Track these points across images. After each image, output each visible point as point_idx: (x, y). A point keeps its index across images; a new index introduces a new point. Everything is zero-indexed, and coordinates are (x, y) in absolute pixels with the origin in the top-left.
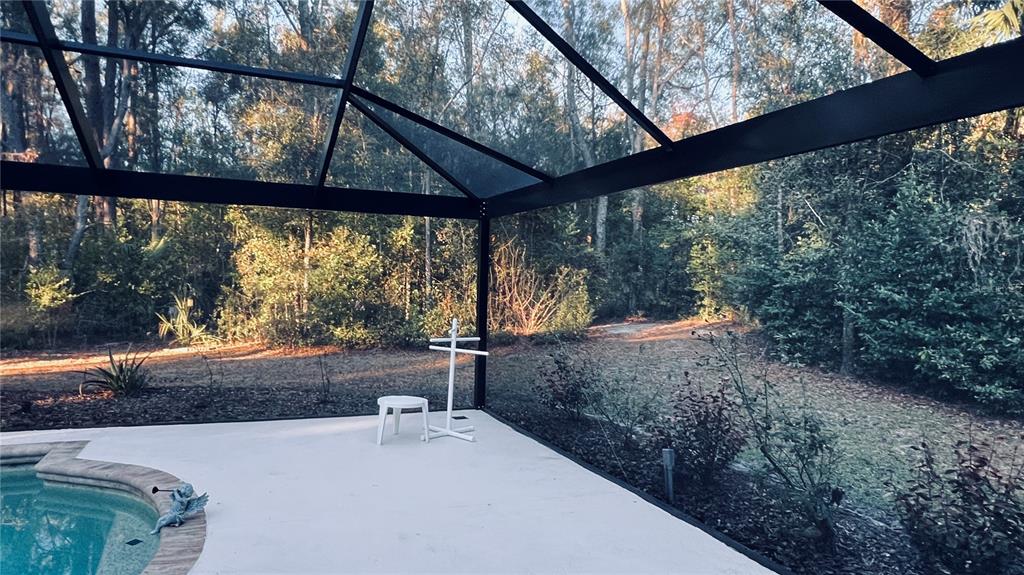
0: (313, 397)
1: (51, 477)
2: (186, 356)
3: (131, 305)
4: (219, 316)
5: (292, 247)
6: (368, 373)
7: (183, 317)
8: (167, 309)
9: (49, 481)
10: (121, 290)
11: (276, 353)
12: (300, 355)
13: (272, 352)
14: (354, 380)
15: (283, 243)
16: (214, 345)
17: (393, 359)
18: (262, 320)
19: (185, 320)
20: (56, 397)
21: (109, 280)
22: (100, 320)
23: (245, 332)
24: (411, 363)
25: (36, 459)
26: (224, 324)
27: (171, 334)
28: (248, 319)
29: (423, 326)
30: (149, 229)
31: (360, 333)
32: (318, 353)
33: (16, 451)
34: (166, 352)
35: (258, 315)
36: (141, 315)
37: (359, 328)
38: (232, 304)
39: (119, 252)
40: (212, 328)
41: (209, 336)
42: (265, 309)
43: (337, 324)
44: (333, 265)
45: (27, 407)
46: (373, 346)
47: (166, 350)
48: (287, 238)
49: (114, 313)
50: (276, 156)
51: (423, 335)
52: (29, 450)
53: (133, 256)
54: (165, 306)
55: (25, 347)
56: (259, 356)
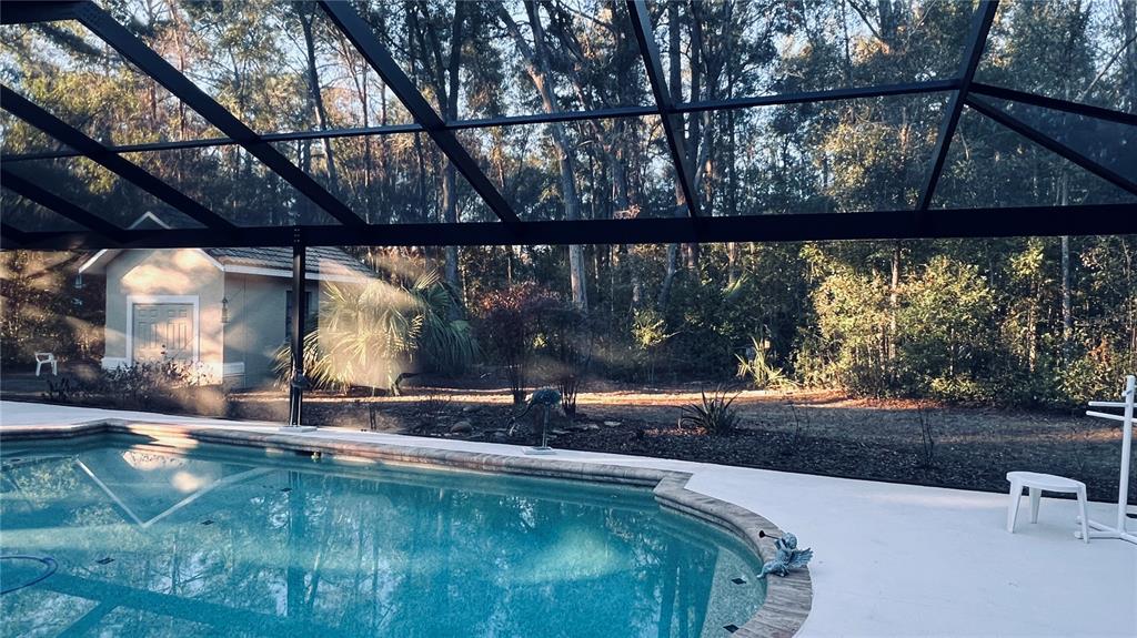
0: (912, 460)
1: (666, 502)
2: (764, 399)
3: (713, 345)
4: (795, 359)
5: (875, 283)
6: (979, 438)
7: (760, 359)
8: (744, 351)
9: (664, 505)
10: (704, 331)
11: (859, 403)
12: (888, 408)
13: (854, 402)
14: (960, 444)
15: (865, 279)
16: (790, 390)
17: (1016, 423)
18: (842, 365)
19: (762, 362)
20: (661, 429)
21: (694, 321)
22: (687, 359)
23: (823, 377)
24: (1043, 431)
25: (654, 483)
26: (800, 368)
27: (749, 376)
28: (826, 363)
29: (1060, 382)
30: (726, 271)
31: (966, 386)
32: (910, 407)
33: (638, 474)
34: (746, 394)
35: (836, 360)
36: (721, 355)
37: (964, 381)
38: (808, 347)
39: (702, 294)
40: (789, 372)
41: (786, 380)
42: (846, 355)
43: (935, 375)
44: (928, 303)
45: (640, 435)
46: (984, 404)
47: (745, 392)
48: (869, 273)
49: (698, 354)
50: (858, 181)
51: (1061, 394)
52: (648, 474)
53: (714, 298)
54: (743, 346)
55: (631, 381)
56: (839, 405)
